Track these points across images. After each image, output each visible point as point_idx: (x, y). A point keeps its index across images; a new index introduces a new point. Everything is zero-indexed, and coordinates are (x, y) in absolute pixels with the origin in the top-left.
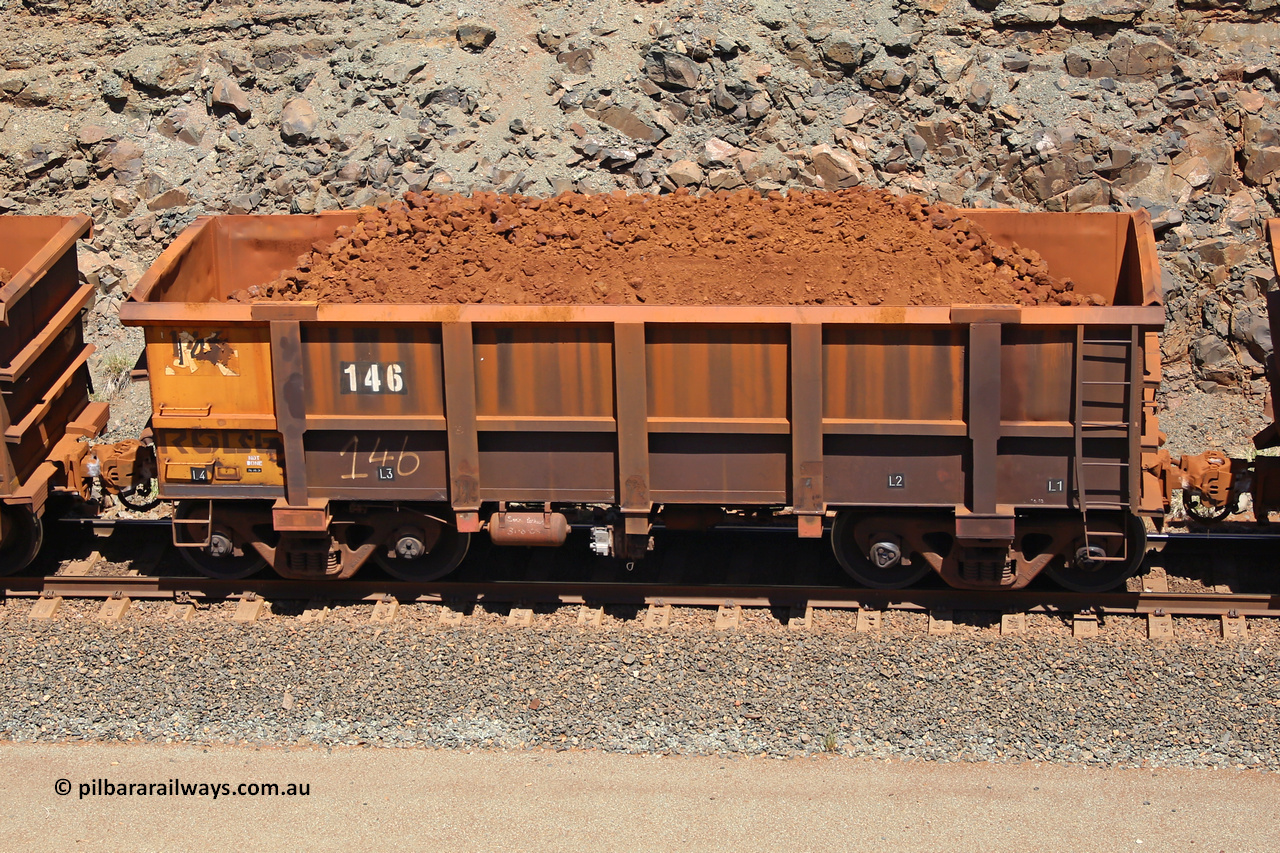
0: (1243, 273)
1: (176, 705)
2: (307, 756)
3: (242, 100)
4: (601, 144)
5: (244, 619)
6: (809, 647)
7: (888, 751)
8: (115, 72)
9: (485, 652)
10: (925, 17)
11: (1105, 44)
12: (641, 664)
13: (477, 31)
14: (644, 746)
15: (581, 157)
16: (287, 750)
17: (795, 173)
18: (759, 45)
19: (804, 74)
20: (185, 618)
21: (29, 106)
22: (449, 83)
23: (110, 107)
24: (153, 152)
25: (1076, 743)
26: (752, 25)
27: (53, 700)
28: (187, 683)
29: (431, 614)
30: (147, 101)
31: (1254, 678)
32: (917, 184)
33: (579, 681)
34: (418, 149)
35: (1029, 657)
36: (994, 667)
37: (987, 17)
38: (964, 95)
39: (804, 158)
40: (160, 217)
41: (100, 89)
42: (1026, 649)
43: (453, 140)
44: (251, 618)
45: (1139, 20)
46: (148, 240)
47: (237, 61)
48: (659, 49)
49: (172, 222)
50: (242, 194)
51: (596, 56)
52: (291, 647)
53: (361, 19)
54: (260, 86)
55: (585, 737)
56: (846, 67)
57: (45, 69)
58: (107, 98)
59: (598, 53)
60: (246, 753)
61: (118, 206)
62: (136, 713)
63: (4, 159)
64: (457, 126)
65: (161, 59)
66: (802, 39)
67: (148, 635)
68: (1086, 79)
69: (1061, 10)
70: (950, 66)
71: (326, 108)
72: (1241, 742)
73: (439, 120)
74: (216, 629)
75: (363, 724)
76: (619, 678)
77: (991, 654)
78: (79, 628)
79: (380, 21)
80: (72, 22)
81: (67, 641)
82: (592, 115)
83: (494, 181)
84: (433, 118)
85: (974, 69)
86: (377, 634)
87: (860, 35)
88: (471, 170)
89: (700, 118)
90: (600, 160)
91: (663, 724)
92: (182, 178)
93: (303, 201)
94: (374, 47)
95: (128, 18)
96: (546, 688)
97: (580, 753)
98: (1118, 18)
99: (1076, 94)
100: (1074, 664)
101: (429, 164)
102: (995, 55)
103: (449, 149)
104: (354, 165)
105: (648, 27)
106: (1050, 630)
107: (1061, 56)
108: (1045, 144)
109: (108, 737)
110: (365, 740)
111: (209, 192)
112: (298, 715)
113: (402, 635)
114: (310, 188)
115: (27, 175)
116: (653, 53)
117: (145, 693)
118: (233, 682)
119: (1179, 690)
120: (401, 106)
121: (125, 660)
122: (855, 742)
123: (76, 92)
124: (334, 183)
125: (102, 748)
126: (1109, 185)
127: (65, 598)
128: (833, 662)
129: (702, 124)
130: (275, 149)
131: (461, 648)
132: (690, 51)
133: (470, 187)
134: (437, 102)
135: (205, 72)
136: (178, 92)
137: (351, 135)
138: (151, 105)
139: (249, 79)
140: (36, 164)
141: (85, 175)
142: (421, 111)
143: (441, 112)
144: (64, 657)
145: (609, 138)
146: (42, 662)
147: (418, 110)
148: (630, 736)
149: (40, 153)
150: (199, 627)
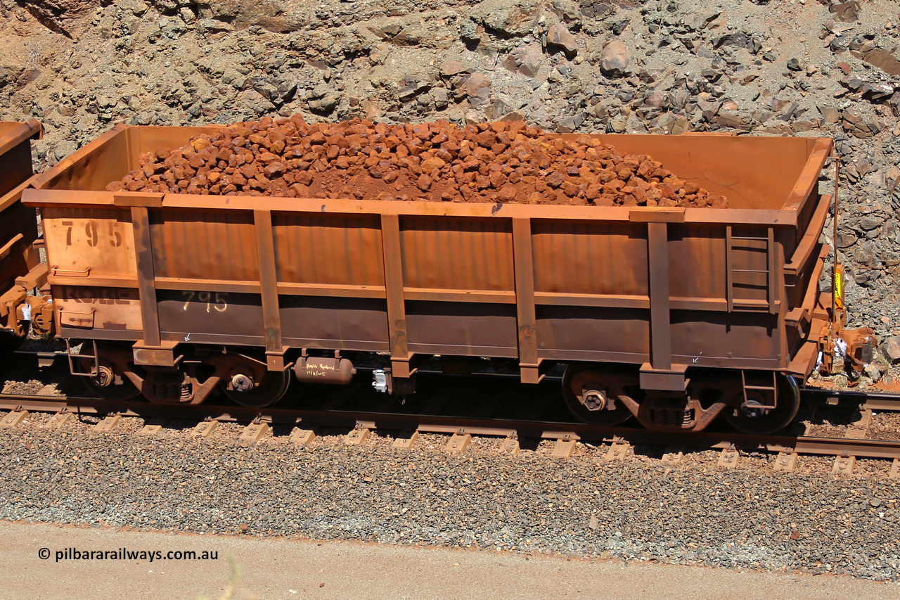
1: (505, 521)
2: (609, 567)
3: (570, 41)
4: (863, 80)
5: (560, 455)
8: (472, 18)
9: (755, 492)
12: (886, 507)
14: (887, 575)
15: (846, 90)
16: (591, 560)
20: (513, 452)
21: (404, 45)
22: (739, 29)
23: (467, 47)
24: (499, 82)
27: (409, 512)
28: (514, 504)
29: (711, 458)
30: (495, 42)
33: (833, 518)
34: (711, 82)
41: (459, 32)
43: (740, 75)
44: (566, 455)
47: (567, 10)
50: (568, 116)
51: (862, 7)
52: (597, 480)
54: (585, 30)
55: (837, 565)
57: (417, 16)
58: (464, 39)
59: (864, 6)
60: (559, 562)
62: (473, 526)
63: (383, 86)
64: (743, 64)
65: (507, 8)
67: (484, 465)
71: (637, 48)
73: (729, 59)
74: (538, 462)
75: (654, 544)
76: (866, 517)
78: (431, 456)
81: (421, 467)
82: (857, 56)
83: (773, 109)
84: (724, 57)
86: (667, 472)
88: (754, 100)
90: (862, 93)
92: (520, 103)
93: (616, 122)
96: (805, 523)
97: (833, 578)
101: (719, 95)
103: (737, 82)
104: (659, 94)
109: (451, 544)
110: (655, 557)
111: (542, 115)
112: (601, 534)
113: (687, 474)
114: (622, 112)
115: (400, 99)
117: (481, 510)
118: (551, 505)
120: (699, 47)
121: (466, 484)
123: (440, 34)
124: (642, 109)
125: (447, 553)
130: (595, 81)
131: (736, 487)
133: (753, 113)
134: (728, 44)
135: (542, 19)
136: (520, 35)
137: (657, 70)
138: (499, 45)
139: (576, 24)
140: (407, 90)
141: (445, 99)
142: (715, 51)
143: (731, 53)
144: (418, 479)
145: (871, 74)
146: (402, 482)
147: (712, 51)
148: (875, 566)
149: (411, 82)
150: (524, 460)
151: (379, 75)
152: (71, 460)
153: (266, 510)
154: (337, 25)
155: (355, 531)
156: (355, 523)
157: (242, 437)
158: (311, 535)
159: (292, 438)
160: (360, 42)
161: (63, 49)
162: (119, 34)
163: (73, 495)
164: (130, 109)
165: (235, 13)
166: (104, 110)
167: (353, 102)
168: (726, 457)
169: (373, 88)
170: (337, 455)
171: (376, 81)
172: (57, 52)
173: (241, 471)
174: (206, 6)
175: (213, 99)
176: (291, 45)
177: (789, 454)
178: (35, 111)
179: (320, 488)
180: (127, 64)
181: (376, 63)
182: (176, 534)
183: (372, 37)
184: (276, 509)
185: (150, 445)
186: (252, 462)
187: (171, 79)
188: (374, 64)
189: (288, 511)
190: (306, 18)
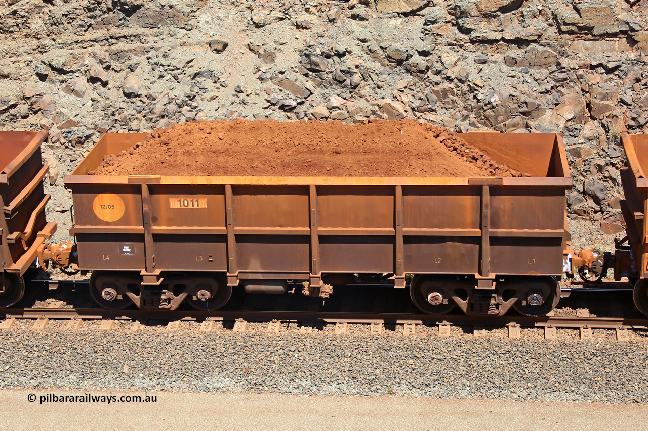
0: (590, 162)
1: (71, 371)
3: (104, 76)
4: (279, 98)
5: (105, 329)
6: (381, 343)
7: (418, 393)
8: (44, 63)
9: (222, 346)
10: (437, 37)
11: (524, 50)
12: (299, 351)
13: (220, 42)
14: (300, 391)
15: (270, 104)
17: (374, 113)
18: (356, 50)
19: (378, 64)
20: (75, 328)
22: (206, 68)
23: (40, 79)
24: (61, 101)
25: (510, 389)
26: (353, 40)
27: (10, 369)
28: (77, 360)
29: (196, 327)
30: (57, 76)
31: (596, 358)
32: (433, 118)
33: (269, 359)
34: (190, 100)
35: (487, 347)
36: (470, 352)
37: (467, 37)
38: (455, 75)
39: (378, 105)
40: (64, 133)
41: (34, 70)
42: (486, 344)
43: (207, 95)
44: (108, 328)
45: (540, 39)
46: (58, 144)
47: (102, 57)
48: (308, 52)
49: (70, 135)
50: (104, 121)
51: (277, 55)
52: (128, 343)
53: (162, 37)
54: (113, 69)
55: (271, 387)
56: (399, 61)
57: (7, 60)
58: (38, 74)
59: (278, 54)
61: (43, 127)
62: (51, 375)
64: (209, 89)
65: (64, 56)
66: (377, 48)
67: (57, 337)
68: (515, 68)
69: (502, 34)
70: (449, 61)
71: (145, 80)
72: (589, 389)
73: (201, 86)
74: (91, 334)
75: (163, 380)
76: (288, 358)
77: (469, 346)
78: (23, 333)
79: (172, 38)
80: (21, 38)
81: (18, 340)
82: (275, 84)
83: (227, 116)
84: (198, 85)
85: (461, 63)
86: (170, 336)
87: (405, 45)
88: (216, 110)
89: (328, 86)
90: (279, 106)
91: (309, 380)
92: (75, 114)
93: (134, 125)
94: (169, 50)
95: (48, 36)
96: (252, 363)
97: (269, 395)
98: (530, 38)
99: (510, 75)
100: (509, 351)
101: (195, 107)
102: (471, 56)
103: (205, 100)
104: (159, 108)
105: (302, 41)
106: (497, 335)
107: (502, 56)
108: (495, 99)
109: (38, 387)
110: (164, 388)
111: (88, 121)
112: (131, 376)
113: (182, 337)
114: (137, 119)
116: (305, 54)
117: (56, 365)
118: (99, 360)
119: (560, 364)
120: (182, 79)
122: (402, 389)
123: (23, 72)
124: (149, 116)
126: (526, 119)
127: (16, 318)
128: (392, 350)
129: (329, 88)
131: (211, 343)
132: (323, 53)
133: (216, 118)
134: (199, 77)
135: (86, 62)
136: (73, 72)
137: (158, 93)
138: (60, 78)
139: (108, 65)
140: (3, 106)
141: (27, 112)
142: (192, 81)
143: (202, 82)
144: (16, 348)
145: (283, 95)
146: (5, 350)
147: (190, 81)
148: (293, 386)
149: (5, 101)
150: (82, 333)
168: (205, 325)
177: (242, 322)
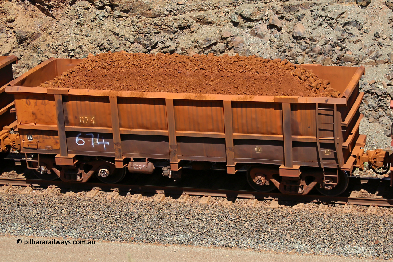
1: (249, 236)
2: (294, 256)
3: (279, 23)
5: (274, 207)
8: (236, 13)
9: (359, 223)
16: (287, 254)
20: (253, 205)
21: (206, 24)
22: (353, 19)
23: (233, 25)
24: (248, 41)
27: (207, 232)
28: (253, 228)
29: (340, 208)
30: (246, 23)
34: (341, 42)
41: (230, 19)
43: (354, 39)
44: (276, 206)
47: (278, 9)
50: (278, 57)
52: (290, 218)
54: (286, 19)
57: (211, 11)
58: (232, 22)
60: (273, 254)
62: (235, 238)
63: (196, 42)
64: (355, 34)
65: (251, 8)
67: (240, 211)
71: (309, 27)
73: (349, 32)
74: (264, 210)
75: (315, 246)
78: (216, 207)
81: (212, 212)
83: (368, 54)
84: (347, 31)
86: (321, 214)
88: (360, 50)
92: (257, 50)
93: (299, 59)
94: (327, 5)
96: (381, 237)
101: (345, 48)
103: (352, 42)
104: (318, 47)
109: (225, 246)
110: (315, 252)
111: (266, 56)
112: (292, 242)
113: (329, 215)
114: (302, 55)
115: (204, 48)
117: (238, 231)
118: (269, 229)
120: (335, 27)
121: (232, 219)
123: (222, 20)
124: (311, 53)
127: (212, 196)
130: (290, 41)
131: (351, 221)
133: (359, 56)
134: (348, 26)
135: (267, 13)
136: (257, 20)
137: (317, 36)
138: (248, 24)
139: (282, 16)
140: (207, 44)
141: (224, 48)
142: (343, 29)
143: (350, 29)
144: (211, 217)
146: (203, 218)
147: (341, 28)
149: (209, 41)
150: (258, 209)
151: (194, 37)
152: (54, 209)
153: (142, 231)
154: (176, 15)
155: (182, 241)
156: (183, 237)
157: (132, 198)
158: (162, 242)
159: (154, 199)
160: (186, 22)
161: (52, 24)
162: (77, 18)
163: (55, 224)
164: (82, 51)
165: (130, 9)
166: (70, 51)
167: (183, 49)
168: (347, 208)
169: (192, 43)
170: (175, 207)
171: (193, 40)
172: (49, 25)
173: (131, 214)
174: (117, 6)
175: (120, 47)
176: (155, 23)
178: (39, 52)
179: (167, 221)
180: (81, 31)
181: (193, 32)
182: (102, 242)
183: (191, 20)
184: (147, 231)
185: (91, 202)
186: (136, 210)
187: (101, 38)
188: (192, 32)
189: (152, 232)
190: (162, 12)
